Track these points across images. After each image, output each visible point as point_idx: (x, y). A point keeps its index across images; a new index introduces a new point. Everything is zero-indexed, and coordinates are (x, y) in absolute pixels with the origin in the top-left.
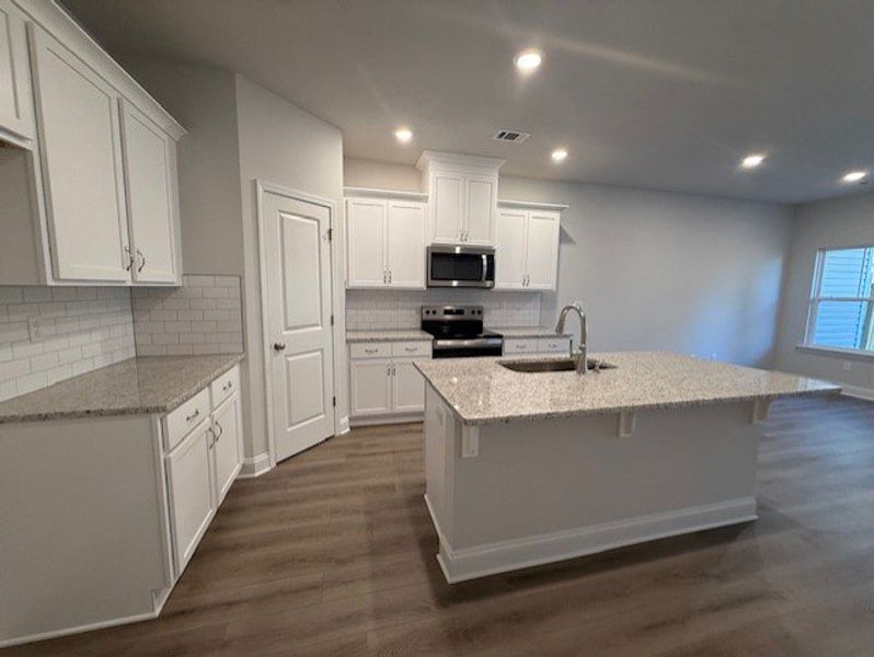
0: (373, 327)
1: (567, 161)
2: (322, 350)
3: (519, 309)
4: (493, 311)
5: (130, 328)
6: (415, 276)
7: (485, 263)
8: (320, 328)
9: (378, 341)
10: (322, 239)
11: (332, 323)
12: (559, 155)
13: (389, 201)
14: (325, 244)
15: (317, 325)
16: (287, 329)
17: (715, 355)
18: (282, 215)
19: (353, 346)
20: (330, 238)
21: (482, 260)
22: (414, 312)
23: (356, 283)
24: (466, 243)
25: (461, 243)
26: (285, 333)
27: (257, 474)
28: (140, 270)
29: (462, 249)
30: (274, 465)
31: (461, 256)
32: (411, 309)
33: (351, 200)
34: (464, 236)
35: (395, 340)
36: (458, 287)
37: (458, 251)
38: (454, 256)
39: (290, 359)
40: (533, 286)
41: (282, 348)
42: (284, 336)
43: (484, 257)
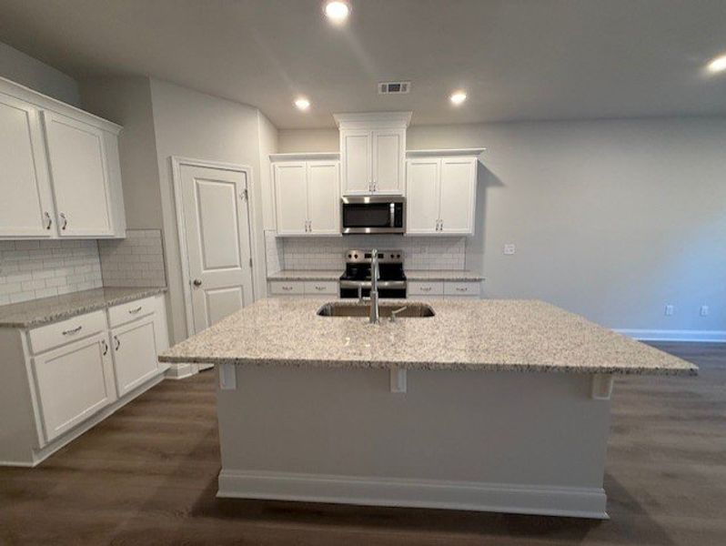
0: (306, 268)
1: (467, 103)
2: (242, 286)
3: (442, 253)
4: (414, 256)
5: (97, 267)
6: (331, 225)
7: (392, 210)
8: (239, 268)
9: (292, 280)
10: (239, 199)
11: (251, 265)
12: (458, 98)
13: (308, 162)
14: (242, 203)
15: (236, 266)
16: (206, 269)
17: (705, 308)
18: (199, 182)
19: (273, 284)
20: (247, 197)
21: (390, 208)
22: (340, 256)
23: (283, 232)
24: (375, 193)
25: (371, 193)
26: (204, 272)
27: (180, 377)
28: (64, 228)
29: (371, 200)
30: (197, 372)
31: (370, 205)
32: (337, 253)
33: (278, 164)
34: (373, 188)
35: (306, 280)
36: (371, 234)
37: (367, 200)
38: (364, 205)
39: (210, 293)
40: (447, 230)
41: (200, 284)
42: (202, 275)
43: (392, 205)
